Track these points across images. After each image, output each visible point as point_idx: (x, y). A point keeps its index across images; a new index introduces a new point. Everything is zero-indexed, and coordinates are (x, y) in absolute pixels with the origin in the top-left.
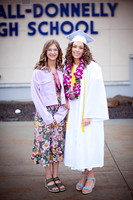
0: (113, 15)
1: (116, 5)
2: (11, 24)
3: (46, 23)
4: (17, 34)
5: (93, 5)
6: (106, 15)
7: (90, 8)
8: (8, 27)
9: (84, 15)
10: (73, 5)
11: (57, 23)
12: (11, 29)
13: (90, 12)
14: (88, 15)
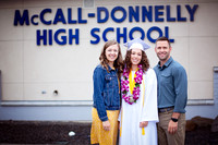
0: (192, 20)
1: (196, 7)
2: (71, 31)
3: (112, 30)
4: (77, 43)
5: (168, 8)
6: (184, 20)
7: (165, 11)
8: (67, 35)
9: (158, 20)
10: (144, 8)
11: (125, 29)
12: (71, 37)
13: (165, 17)
14: (162, 20)
